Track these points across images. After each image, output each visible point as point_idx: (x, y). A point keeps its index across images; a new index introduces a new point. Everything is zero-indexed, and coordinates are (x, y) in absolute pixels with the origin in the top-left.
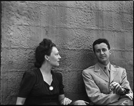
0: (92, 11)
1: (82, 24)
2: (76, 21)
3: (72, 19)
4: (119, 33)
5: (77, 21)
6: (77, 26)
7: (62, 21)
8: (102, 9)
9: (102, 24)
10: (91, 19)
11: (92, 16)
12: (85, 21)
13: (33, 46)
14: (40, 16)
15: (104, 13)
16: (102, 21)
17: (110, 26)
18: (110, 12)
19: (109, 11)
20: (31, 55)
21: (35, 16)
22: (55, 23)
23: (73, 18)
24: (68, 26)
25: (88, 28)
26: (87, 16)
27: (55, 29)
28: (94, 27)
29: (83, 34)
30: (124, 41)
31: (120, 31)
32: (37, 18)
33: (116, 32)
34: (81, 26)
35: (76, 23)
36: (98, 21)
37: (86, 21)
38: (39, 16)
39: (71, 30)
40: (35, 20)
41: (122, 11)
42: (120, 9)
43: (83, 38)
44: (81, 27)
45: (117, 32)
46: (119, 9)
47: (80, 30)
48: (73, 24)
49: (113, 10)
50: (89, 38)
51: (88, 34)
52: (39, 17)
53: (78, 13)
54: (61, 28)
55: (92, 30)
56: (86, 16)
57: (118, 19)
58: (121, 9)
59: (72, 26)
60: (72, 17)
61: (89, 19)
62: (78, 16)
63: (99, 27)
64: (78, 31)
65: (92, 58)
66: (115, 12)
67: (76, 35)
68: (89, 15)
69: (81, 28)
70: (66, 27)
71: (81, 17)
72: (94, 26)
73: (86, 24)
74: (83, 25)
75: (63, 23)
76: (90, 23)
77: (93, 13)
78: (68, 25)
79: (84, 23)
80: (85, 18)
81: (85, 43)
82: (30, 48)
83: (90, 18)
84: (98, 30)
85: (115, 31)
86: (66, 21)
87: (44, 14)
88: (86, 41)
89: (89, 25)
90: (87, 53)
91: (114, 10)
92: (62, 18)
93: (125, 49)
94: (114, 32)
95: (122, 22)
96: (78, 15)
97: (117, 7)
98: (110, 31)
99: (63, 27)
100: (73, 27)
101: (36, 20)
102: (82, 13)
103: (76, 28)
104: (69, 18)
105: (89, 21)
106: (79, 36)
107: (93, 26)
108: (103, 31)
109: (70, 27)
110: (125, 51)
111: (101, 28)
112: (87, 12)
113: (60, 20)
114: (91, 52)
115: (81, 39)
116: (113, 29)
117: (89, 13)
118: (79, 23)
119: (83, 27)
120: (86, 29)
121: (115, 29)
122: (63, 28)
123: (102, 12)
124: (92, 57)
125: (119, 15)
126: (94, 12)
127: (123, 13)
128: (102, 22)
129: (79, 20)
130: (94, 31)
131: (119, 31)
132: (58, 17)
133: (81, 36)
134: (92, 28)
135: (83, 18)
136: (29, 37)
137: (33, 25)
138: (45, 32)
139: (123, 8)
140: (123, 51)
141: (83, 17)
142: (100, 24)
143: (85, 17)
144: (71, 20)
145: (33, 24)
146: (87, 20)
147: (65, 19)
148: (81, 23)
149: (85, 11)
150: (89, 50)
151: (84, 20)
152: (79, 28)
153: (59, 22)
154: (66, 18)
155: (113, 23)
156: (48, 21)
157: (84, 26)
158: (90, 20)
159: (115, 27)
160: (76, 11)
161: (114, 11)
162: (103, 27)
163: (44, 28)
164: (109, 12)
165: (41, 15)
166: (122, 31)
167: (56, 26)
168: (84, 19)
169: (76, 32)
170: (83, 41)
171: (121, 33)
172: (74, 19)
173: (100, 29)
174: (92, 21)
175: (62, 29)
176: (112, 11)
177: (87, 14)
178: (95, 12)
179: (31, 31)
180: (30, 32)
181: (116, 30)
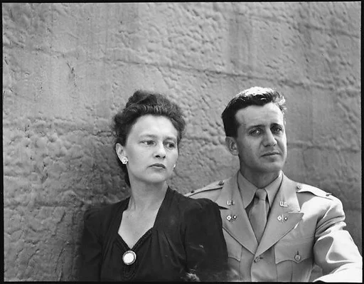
0: (219, 14)
1: (187, 53)
2: (168, 43)
3: (156, 35)
4: (297, 88)
5: (170, 41)
6: (172, 58)
7: (122, 38)
8: (249, 12)
9: (249, 58)
10: (216, 39)
11: (218, 29)
12: (195, 44)
13: (22, 118)
14: (52, 15)
15: (253, 24)
16: (249, 48)
17: (272, 66)
18: (271, 23)
19: (268, 18)
20: (13, 150)
21: (32, 16)
22: (99, 43)
23: (158, 30)
24: (141, 58)
25: (204, 66)
26: (204, 29)
27: (101, 64)
28: (223, 65)
29: (191, 86)
30: (311, 115)
31: (301, 84)
32: (39, 22)
33: (287, 87)
34: (183, 59)
35: (168, 50)
36: (235, 47)
37: (200, 45)
38: (46, 16)
39: (153, 71)
40: (33, 28)
41: (306, 21)
42: (301, 16)
43: (189, 100)
44: (184, 63)
45: (291, 86)
46: (297, 15)
47: (179, 72)
48: (157, 52)
49: (282, 18)
50: (208, 99)
51: (205, 85)
52: (48, 19)
53: (174, 17)
54: (119, 60)
55: (216, 75)
56: (201, 27)
57: (294, 47)
58: (304, 14)
59: (156, 58)
60: (154, 26)
61: (208, 40)
62: (176, 25)
63: (238, 68)
64: (174, 76)
65: (214, 167)
66: (288, 22)
67: (166, 87)
68: (210, 27)
69: (182, 65)
70: (135, 60)
71: (184, 29)
72: (225, 62)
73: (198, 54)
74: (189, 57)
75: (127, 46)
76: (212, 52)
77: (222, 20)
78: (143, 55)
79: (193, 49)
80: (196, 34)
81: (193, 115)
82: (12, 124)
83: (212, 37)
84: (236, 76)
85: (286, 82)
86: (138, 38)
87: (66, 11)
88: (196, 110)
89: (209, 58)
90: (202, 150)
91: (284, 16)
92: (123, 27)
93: (312, 143)
94: (281, 85)
95: (305, 55)
96: (173, 23)
97: (293, 8)
98: (271, 80)
99: (127, 59)
100: (159, 62)
101: (36, 26)
102: (188, 18)
103: (168, 65)
104: (147, 32)
105: (209, 46)
106: (178, 91)
107: (221, 63)
108: (251, 81)
109: (147, 61)
110: (312, 147)
111: (243, 71)
112: (203, 16)
113: (116, 35)
114: (214, 147)
115: (184, 103)
116: (281, 78)
117: (210, 21)
118: (177, 49)
119: (191, 63)
120: (199, 71)
121: (286, 75)
122: (125, 61)
123: (249, 20)
124: (215, 162)
125: (299, 34)
126: (225, 19)
127: (308, 27)
128: (247, 52)
129: (177, 40)
130: (224, 78)
131: (297, 82)
132: (109, 23)
133: (184, 92)
134: (218, 70)
135: (190, 33)
136: (10, 86)
137: (25, 45)
138: (67, 72)
139: (308, 12)
140: (308, 148)
141: (192, 31)
142: (241, 56)
143: (197, 32)
144: (154, 38)
145: (24, 41)
146: (203, 43)
147: (133, 32)
148: (182, 51)
149: (195, 12)
150: (205, 140)
151: (192, 40)
152: (178, 67)
153: (112, 40)
154: (136, 30)
155: (281, 56)
156: (78, 35)
157: (194, 61)
158: (212, 43)
159: (287, 70)
160: (170, 8)
161: (284, 19)
162: (250, 68)
163: (63, 56)
164: (268, 21)
165: (55, 13)
166: (305, 86)
167: (102, 55)
168: (195, 38)
169: (166, 79)
170: (188, 109)
171: (302, 90)
172: (161, 34)
173: (241, 73)
174: (219, 47)
175: (122, 65)
176: (279, 21)
177: (201, 22)
178: (228, 17)
179: (17, 64)
180: (13, 67)
181: (288, 79)
